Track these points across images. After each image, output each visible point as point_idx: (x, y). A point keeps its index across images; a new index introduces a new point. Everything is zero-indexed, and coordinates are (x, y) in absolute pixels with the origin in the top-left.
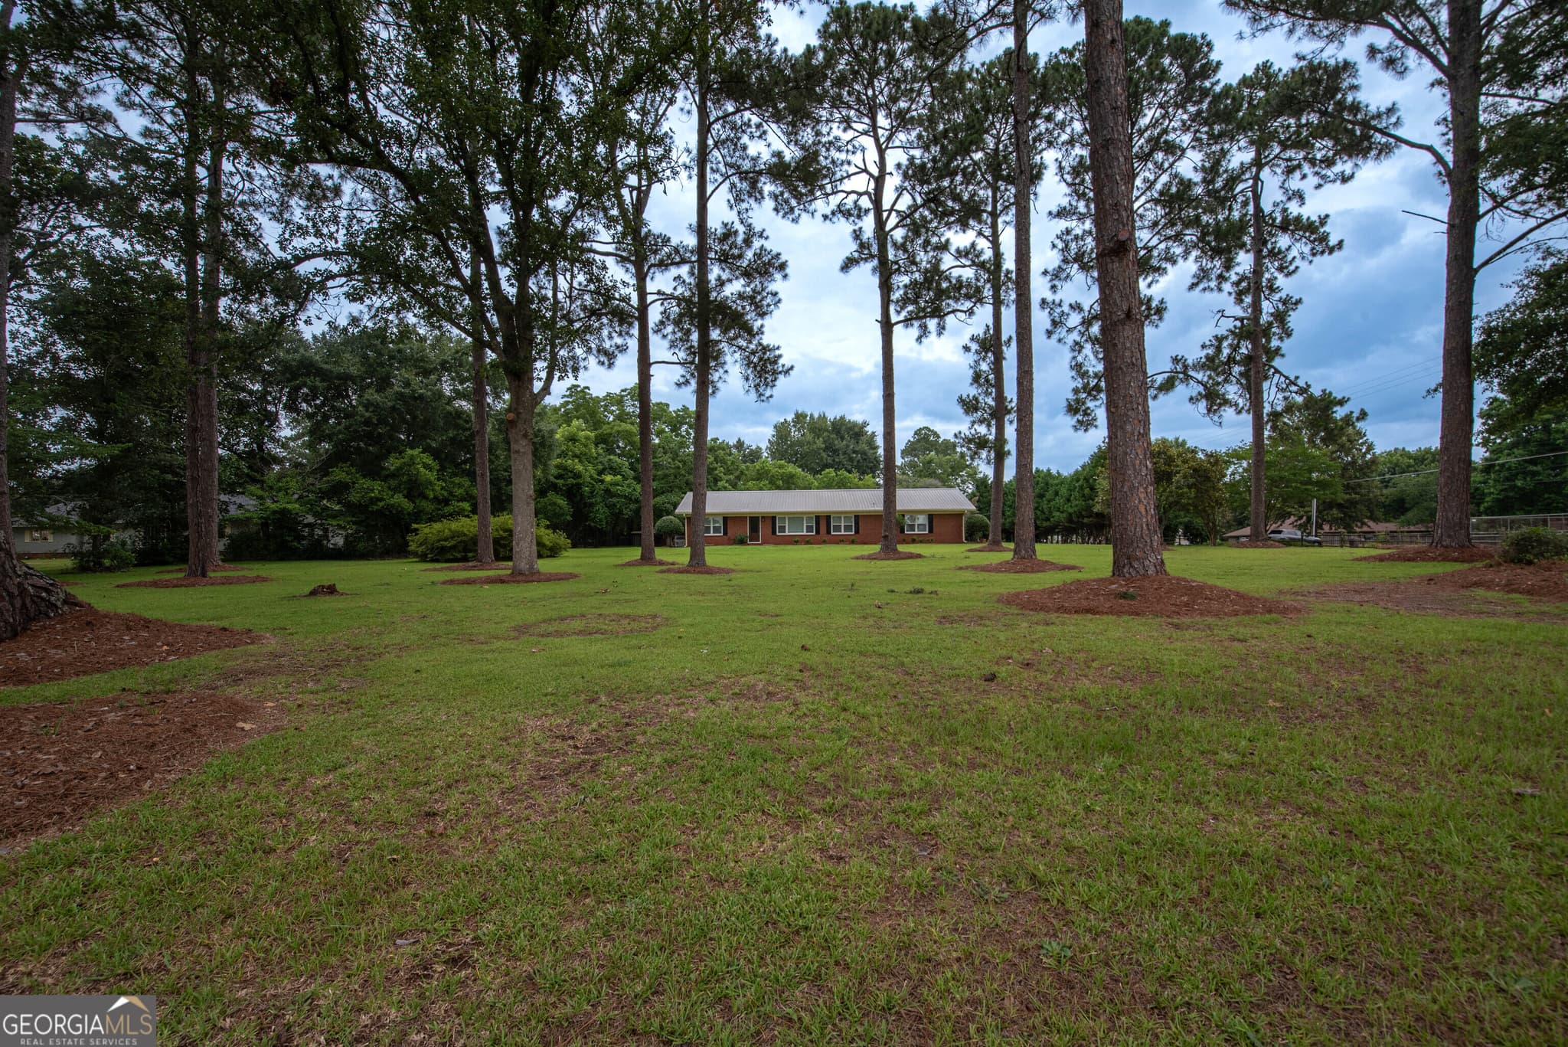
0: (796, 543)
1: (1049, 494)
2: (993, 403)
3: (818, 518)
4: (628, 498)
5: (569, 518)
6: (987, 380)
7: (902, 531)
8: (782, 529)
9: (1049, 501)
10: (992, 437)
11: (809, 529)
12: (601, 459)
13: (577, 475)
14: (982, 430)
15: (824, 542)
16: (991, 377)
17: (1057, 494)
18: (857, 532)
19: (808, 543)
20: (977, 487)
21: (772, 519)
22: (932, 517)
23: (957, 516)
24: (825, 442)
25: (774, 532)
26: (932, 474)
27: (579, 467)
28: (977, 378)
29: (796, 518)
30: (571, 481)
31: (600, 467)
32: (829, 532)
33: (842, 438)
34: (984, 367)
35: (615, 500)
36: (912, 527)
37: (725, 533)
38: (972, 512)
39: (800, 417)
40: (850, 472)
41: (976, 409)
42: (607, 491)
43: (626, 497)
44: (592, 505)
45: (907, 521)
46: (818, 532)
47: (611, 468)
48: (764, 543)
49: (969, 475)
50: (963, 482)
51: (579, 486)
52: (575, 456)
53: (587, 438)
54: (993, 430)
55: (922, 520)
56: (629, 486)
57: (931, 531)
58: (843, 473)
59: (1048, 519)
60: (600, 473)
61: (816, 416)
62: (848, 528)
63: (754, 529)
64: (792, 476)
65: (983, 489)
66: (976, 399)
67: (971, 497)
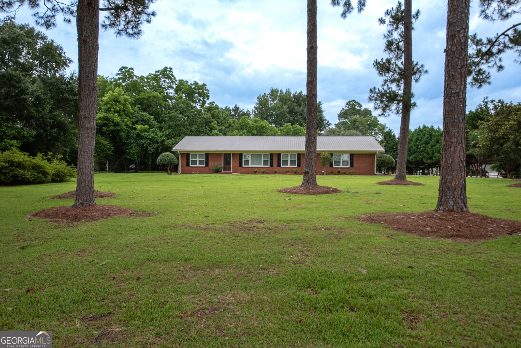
0: (255, 173)
1: (432, 142)
2: (402, 67)
3: (271, 155)
4: (152, 140)
5: (110, 153)
6: (398, 48)
7: (331, 165)
8: (247, 162)
9: (432, 146)
10: (401, 92)
11: (266, 163)
12: (136, 114)
13: (117, 124)
14: (394, 87)
15: (275, 173)
16: (401, 44)
17: (438, 141)
18: (299, 165)
19: (264, 173)
20: (385, 137)
21: (240, 156)
22: (352, 156)
23: (371, 155)
24: (289, 107)
25: (241, 165)
26: (356, 128)
27: (118, 119)
28: (389, 45)
29: (256, 155)
30: (112, 128)
31: (134, 119)
32: (279, 165)
33: (300, 105)
34: (396, 35)
35: (143, 141)
36: (338, 163)
37: (207, 165)
38: (381, 153)
39: (274, 92)
40: (301, 125)
41: (388, 70)
42: (138, 135)
43: (150, 139)
44: (127, 144)
45: (334, 159)
46: (271, 165)
47: (142, 120)
48: (235, 172)
49: (380, 130)
50: (376, 134)
51: (118, 132)
52: (116, 112)
53: (126, 100)
54: (402, 86)
55: (346, 157)
56: (153, 132)
57: (352, 165)
58: (297, 126)
59: (431, 158)
60: (134, 124)
61: (284, 92)
62: (292, 163)
63: (227, 163)
64: (263, 127)
65: (388, 138)
66: (389, 61)
67: (381, 143)
